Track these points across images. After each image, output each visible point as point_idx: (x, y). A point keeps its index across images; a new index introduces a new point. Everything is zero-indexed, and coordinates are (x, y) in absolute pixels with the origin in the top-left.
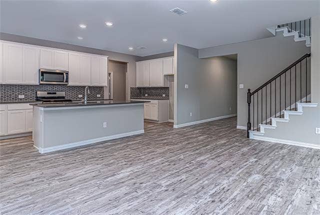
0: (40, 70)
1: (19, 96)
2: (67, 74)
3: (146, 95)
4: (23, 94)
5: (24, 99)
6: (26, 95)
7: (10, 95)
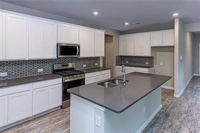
0: (57, 44)
1: (39, 69)
2: (79, 47)
3: (127, 62)
4: (42, 68)
5: (42, 72)
6: (44, 68)
7: (31, 70)
